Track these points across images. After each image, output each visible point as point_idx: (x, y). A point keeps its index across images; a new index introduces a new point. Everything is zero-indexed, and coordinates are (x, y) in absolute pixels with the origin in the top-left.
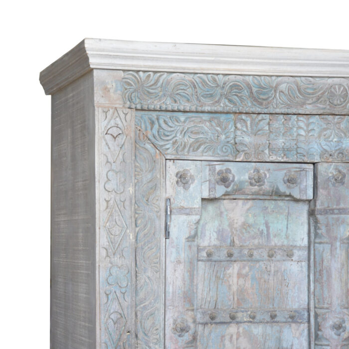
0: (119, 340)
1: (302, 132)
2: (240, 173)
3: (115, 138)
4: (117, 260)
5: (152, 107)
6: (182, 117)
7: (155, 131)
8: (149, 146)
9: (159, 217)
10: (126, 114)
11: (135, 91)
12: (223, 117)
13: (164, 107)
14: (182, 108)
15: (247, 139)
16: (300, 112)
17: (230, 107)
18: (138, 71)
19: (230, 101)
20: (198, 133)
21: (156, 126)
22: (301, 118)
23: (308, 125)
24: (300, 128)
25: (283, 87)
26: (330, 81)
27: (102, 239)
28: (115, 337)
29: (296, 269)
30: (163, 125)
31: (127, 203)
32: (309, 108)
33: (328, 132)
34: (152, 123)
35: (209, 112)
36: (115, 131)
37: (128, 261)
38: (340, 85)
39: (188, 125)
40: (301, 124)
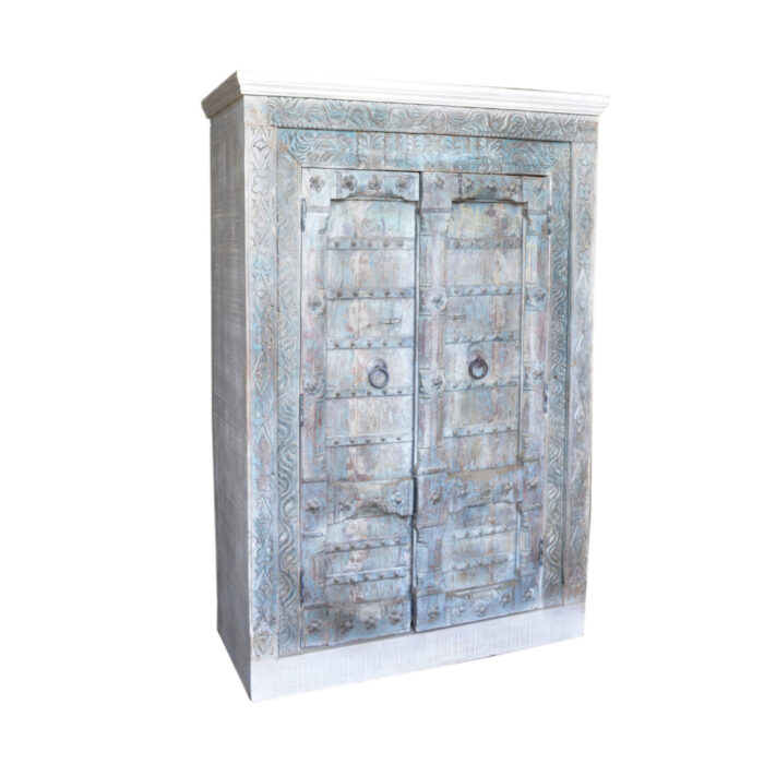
0: (265, 312)
1: (411, 148)
2: (362, 179)
3: (260, 150)
4: (262, 248)
5: (290, 125)
6: (315, 133)
7: (293, 145)
8: (288, 157)
9: (296, 214)
10: (270, 131)
11: (277, 112)
12: (348, 134)
13: (300, 125)
14: (315, 126)
15: (367, 152)
16: (410, 131)
17: (354, 126)
18: (279, 97)
19: (354, 121)
20: (328, 147)
21: (294, 141)
22: (410, 136)
23: (415, 142)
24: (408, 144)
25: (396, 111)
26: (432, 108)
27: (250, 232)
28: (261, 310)
29: (406, 256)
30: (300, 140)
31: (270, 203)
32: (416, 129)
33: (430, 148)
34: (291, 138)
35: (337, 130)
36: (261, 145)
37: (271, 249)
38: (439, 111)
39: (319, 140)
40: (410, 141)
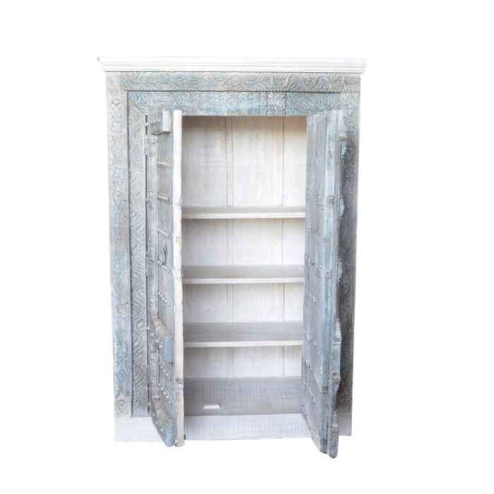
0: (120, 205)
1: (216, 100)
3: (116, 105)
4: (118, 165)
5: (136, 89)
6: (154, 94)
7: (139, 101)
8: (136, 109)
9: (141, 144)
10: (122, 93)
11: (126, 82)
12: (175, 93)
13: (142, 89)
14: (151, 89)
15: (187, 104)
16: (216, 90)
17: (177, 88)
18: (128, 72)
19: (177, 85)
20: (162, 102)
21: (140, 99)
22: (216, 93)
23: (220, 97)
24: (216, 98)
25: (206, 77)
26: (232, 74)
28: (118, 203)
30: (143, 98)
31: (123, 138)
32: (220, 88)
33: (231, 100)
34: (138, 97)
35: (167, 91)
36: (116, 102)
37: (125, 166)
38: (237, 76)
39: (156, 98)
40: (216, 96)
